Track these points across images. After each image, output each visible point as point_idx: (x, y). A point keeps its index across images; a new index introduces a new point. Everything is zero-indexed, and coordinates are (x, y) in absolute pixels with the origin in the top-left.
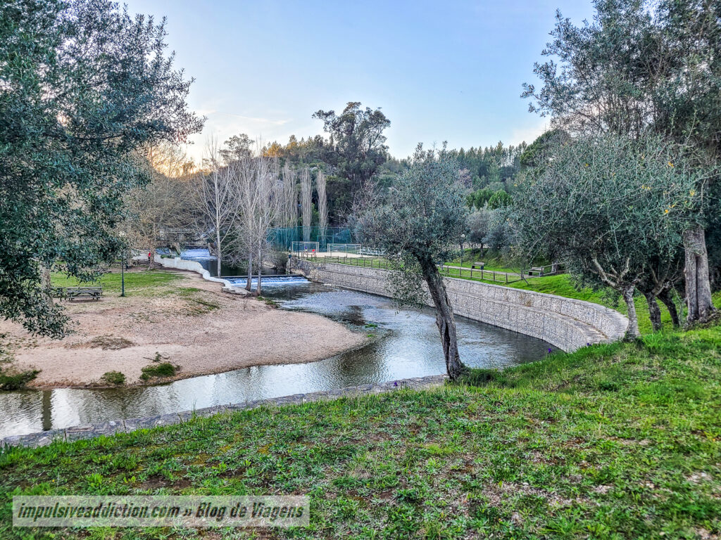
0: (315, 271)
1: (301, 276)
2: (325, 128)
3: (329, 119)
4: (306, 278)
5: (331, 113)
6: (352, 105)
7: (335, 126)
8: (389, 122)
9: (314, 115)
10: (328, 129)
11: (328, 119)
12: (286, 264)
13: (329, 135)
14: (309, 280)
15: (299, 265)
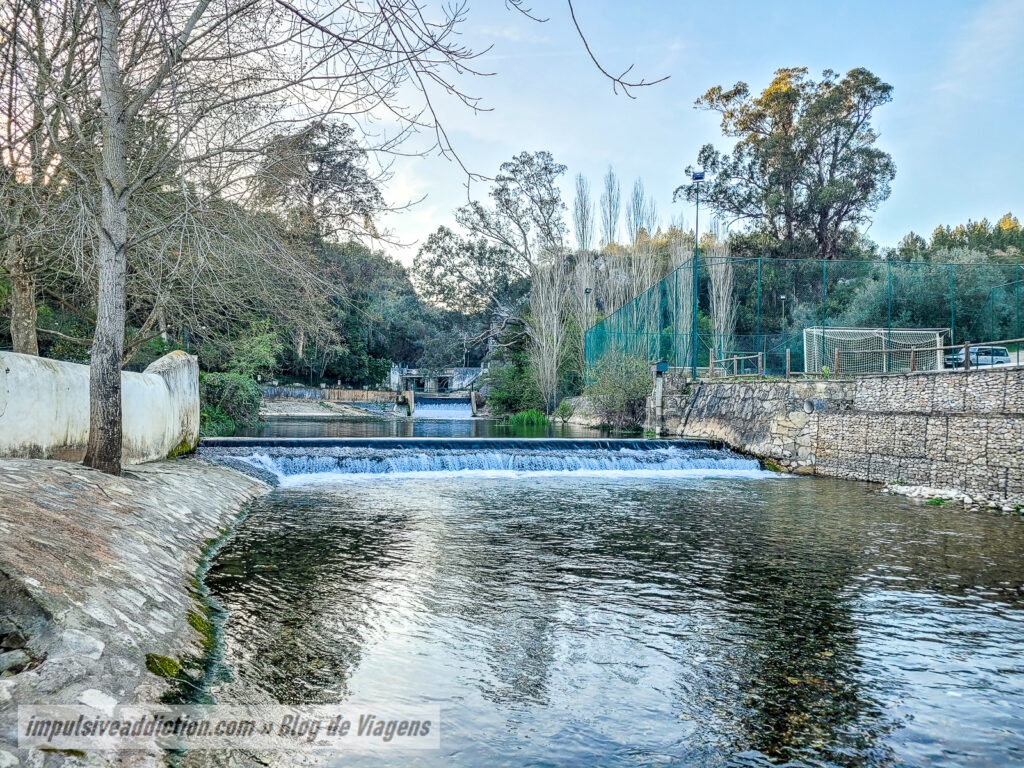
0: (797, 418)
1: (718, 445)
2: (724, 125)
3: (734, 105)
4: (750, 455)
5: (740, 90)
6: (786, 73)
7: (749, 122)
8: (886, 89)
9: (698, 101)
10: (731, 128)
11: (730, 107)
12: (642, 402)
13: (735, 141)
14: (763, 462)
15: (701, 402)
